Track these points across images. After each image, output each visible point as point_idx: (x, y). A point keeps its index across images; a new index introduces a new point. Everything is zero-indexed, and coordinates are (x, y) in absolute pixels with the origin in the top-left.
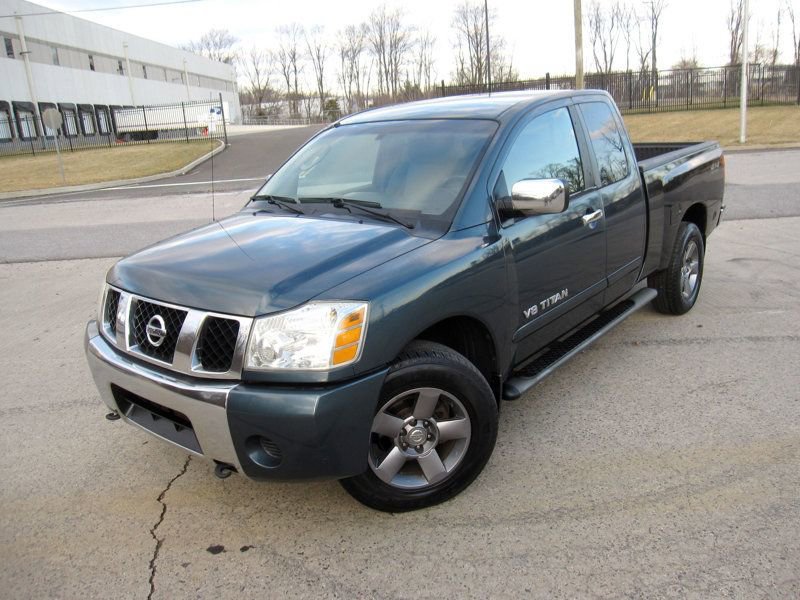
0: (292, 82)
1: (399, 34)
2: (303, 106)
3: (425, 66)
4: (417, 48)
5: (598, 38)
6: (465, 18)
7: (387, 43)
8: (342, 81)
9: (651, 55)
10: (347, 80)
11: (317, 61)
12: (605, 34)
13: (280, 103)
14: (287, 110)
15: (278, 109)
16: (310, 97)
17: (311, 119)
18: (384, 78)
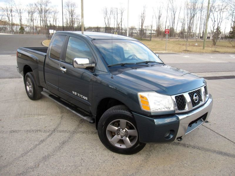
0: (11, 19)
1: (47, 8)
2: (14, 28)
3: (55, 20)
4: (53, 14)
5: (106, 17)
6: (68, 6)
7: (43, 11)
8: (28, 21)
9: (120, 23)
10: (30, 21)
11: (19, 14)
12: (108, 16)
13: (6, 26)
14: (9, 29)
15: (6, 28)
16: (17, 25)
17: (17, 32)
18: (42, 22)
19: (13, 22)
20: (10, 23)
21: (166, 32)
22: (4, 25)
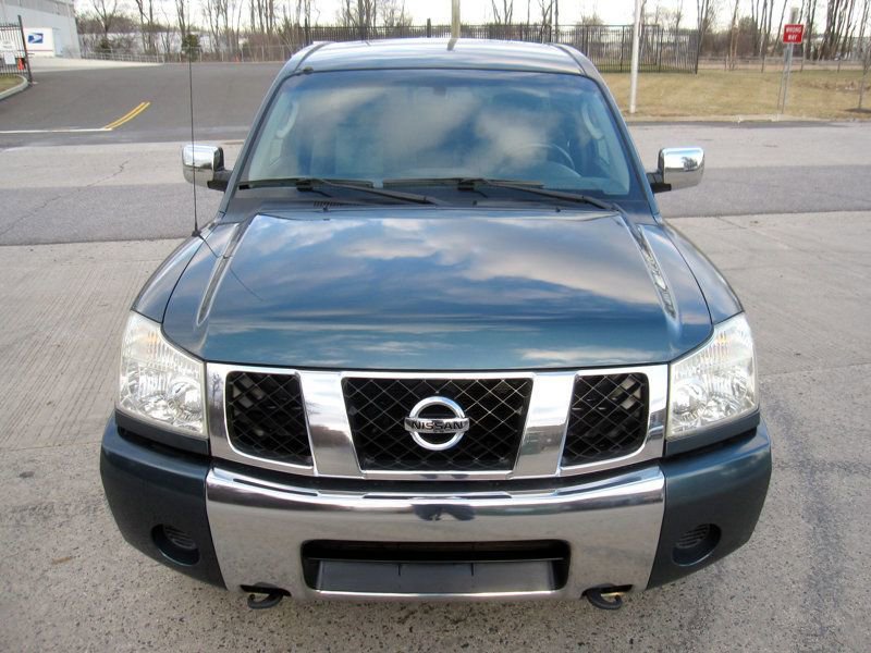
0: (146, 11)
2: (160, 42)
8: (207, 12)
10: (214, 12)
13: (132, 35)
14: (141, 44)
15: (129, 42)
16: (168, 30)
17: (171, 56)
18: (256, 13)
19: (154, 18)
20: (146, 21)
21: (789, 37)
22: (122, 31)
